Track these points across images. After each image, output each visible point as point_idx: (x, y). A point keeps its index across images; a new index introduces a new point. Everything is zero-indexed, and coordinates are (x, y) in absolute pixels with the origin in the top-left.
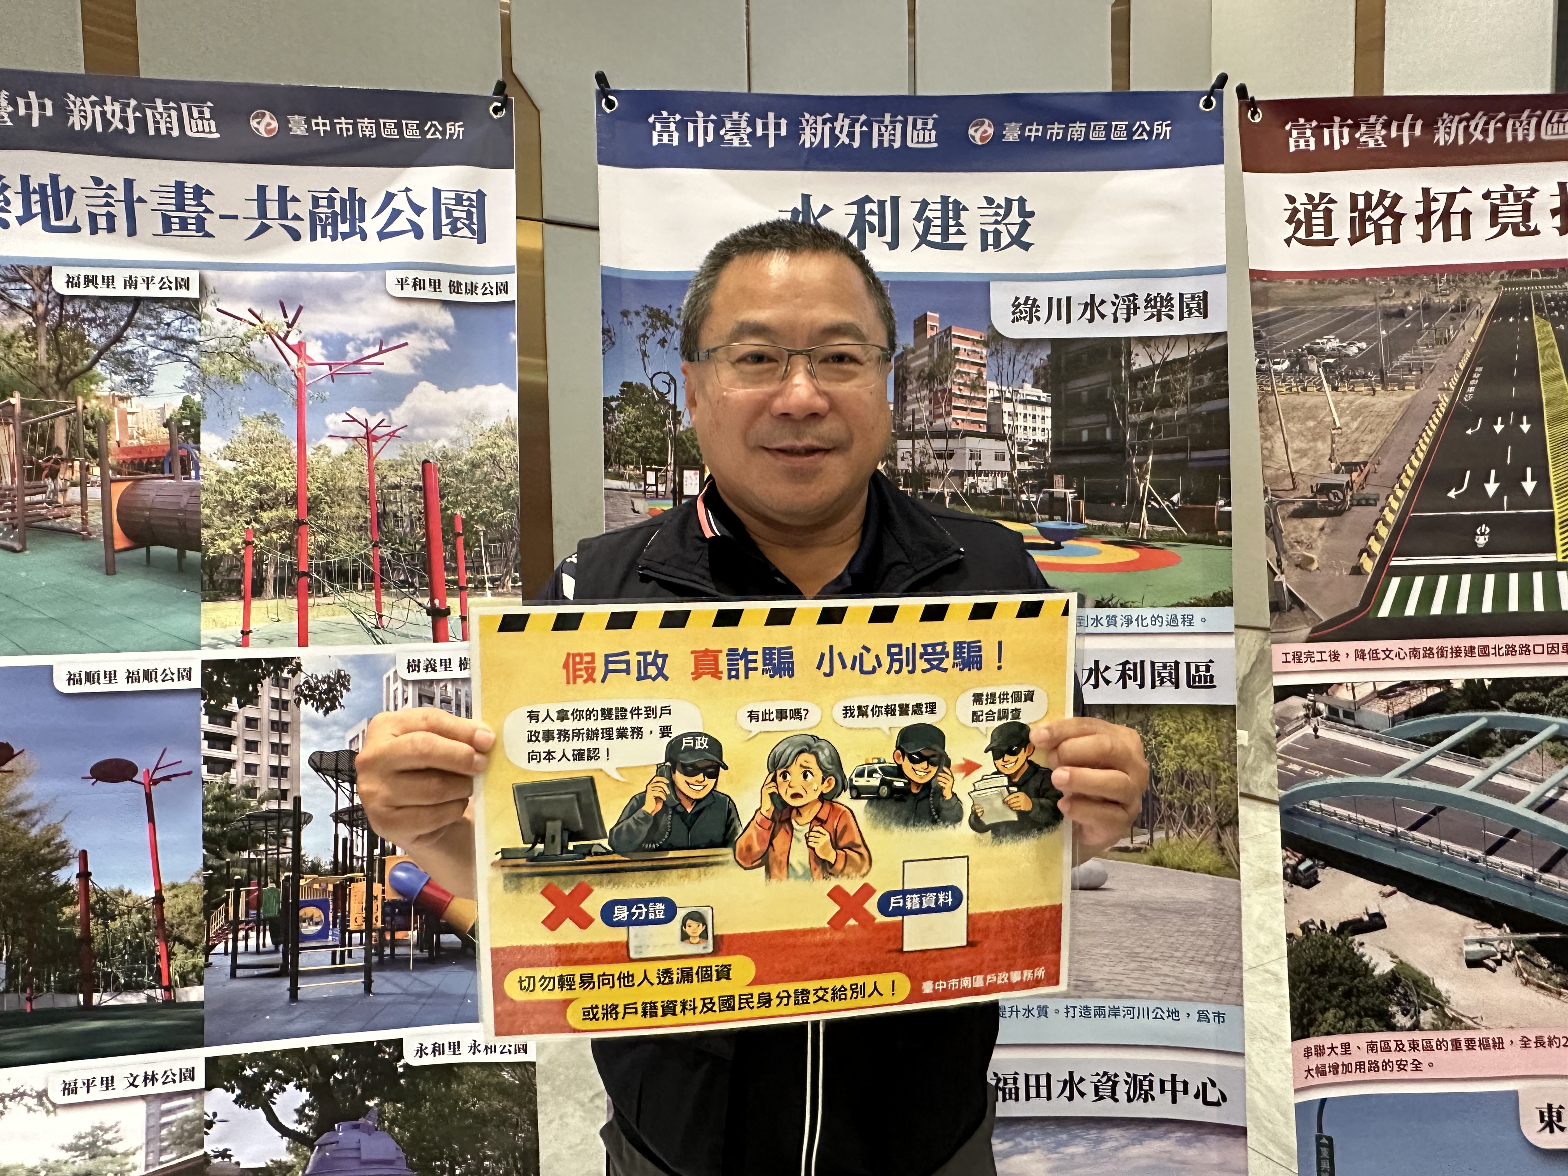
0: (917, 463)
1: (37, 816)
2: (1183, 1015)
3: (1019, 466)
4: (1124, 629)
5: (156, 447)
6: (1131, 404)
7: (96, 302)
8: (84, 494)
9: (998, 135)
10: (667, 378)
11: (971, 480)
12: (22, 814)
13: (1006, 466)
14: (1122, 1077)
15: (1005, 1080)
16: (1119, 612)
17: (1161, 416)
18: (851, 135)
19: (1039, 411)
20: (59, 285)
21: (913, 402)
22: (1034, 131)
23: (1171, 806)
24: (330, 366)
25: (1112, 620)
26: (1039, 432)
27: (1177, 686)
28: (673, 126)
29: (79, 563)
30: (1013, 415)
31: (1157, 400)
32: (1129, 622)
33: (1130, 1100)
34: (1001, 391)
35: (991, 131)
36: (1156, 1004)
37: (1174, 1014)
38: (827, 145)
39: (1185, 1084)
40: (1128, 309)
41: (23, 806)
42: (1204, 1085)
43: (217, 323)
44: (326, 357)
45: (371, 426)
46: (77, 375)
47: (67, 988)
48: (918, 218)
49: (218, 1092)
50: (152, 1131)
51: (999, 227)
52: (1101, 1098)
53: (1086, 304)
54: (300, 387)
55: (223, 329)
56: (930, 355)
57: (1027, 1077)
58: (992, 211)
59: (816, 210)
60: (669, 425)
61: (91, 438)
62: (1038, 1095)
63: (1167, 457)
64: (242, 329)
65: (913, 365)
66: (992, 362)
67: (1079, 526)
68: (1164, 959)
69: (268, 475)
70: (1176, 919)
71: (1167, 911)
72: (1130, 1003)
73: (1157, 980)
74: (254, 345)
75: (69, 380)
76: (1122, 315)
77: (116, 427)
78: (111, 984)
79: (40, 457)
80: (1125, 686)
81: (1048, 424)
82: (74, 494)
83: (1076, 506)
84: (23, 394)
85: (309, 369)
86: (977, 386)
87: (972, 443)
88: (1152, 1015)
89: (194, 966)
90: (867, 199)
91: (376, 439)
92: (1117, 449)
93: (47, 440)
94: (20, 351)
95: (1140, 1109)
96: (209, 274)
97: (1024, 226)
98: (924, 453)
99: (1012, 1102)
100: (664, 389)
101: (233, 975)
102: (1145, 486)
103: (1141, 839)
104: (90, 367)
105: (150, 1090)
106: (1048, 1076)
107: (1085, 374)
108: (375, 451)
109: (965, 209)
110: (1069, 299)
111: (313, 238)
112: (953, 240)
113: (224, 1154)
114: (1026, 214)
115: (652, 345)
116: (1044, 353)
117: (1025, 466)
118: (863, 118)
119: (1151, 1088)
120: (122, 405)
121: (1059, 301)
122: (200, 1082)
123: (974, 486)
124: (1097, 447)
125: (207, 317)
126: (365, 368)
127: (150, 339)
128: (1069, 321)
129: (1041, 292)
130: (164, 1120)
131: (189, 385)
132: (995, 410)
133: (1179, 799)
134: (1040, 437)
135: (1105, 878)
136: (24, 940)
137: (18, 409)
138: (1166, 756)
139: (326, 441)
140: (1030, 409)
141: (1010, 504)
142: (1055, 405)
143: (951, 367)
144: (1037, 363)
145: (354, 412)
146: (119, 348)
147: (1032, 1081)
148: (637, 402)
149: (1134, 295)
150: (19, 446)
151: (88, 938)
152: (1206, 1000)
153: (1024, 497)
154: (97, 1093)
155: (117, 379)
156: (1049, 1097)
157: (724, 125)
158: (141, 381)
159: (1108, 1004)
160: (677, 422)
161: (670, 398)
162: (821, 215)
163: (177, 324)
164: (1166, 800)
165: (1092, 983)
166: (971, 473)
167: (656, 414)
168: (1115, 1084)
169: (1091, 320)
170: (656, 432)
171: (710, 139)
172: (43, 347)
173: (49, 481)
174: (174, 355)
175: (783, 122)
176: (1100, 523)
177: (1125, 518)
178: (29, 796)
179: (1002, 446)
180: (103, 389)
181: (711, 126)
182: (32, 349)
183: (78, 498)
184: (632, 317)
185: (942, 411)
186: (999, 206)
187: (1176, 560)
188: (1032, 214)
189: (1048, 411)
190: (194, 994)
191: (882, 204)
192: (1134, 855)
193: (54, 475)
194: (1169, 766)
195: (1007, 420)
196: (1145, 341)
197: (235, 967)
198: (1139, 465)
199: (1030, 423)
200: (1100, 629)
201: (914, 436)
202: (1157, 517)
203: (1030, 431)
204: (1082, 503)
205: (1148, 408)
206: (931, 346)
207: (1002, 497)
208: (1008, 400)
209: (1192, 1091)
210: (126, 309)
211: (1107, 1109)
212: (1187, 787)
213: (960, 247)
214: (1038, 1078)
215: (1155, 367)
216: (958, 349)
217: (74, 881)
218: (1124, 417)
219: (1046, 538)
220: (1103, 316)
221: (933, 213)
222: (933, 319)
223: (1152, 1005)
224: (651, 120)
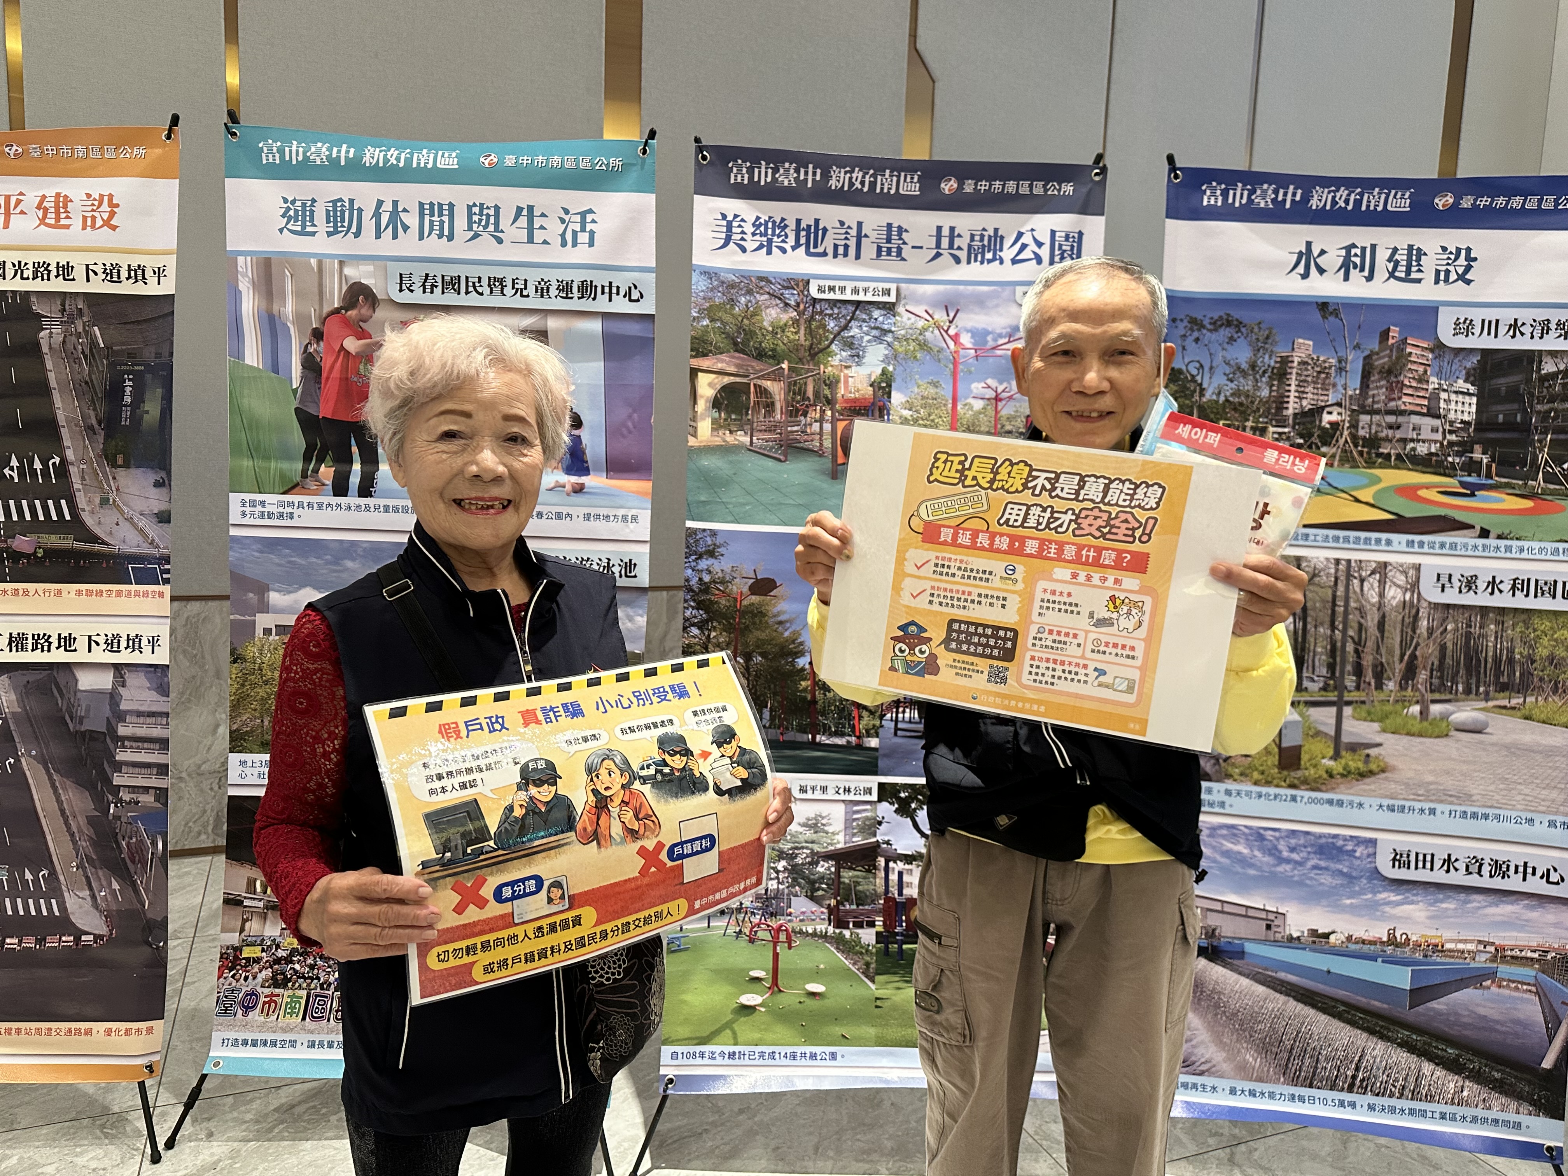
0: (1373, 431)
1: (788, 625)
2: (1537, 823)
3: (1448, 437)
4: (1518, 556)
5: (865, 399)
6: (1538, 398)
7: (834, 303)
8: (821, 427)
9: (1456, 203)
10: (1198, 365)
11: (1412, 445)
12: (781, 623)
13: (1439, 436)
14: (1487, 861)
15: (1401, 855)
16: (1515, 543)
17: (1561, 407)
18: (1347, 202)
19: (1467, 399)
20: (814, 292)
21: (1373, 389)
22: (1484, 202)
23: (1541, 679)
24: (976, 350)
25: (1508, 549)
26: (1466, 414)
27: (1554, 597)
28: (1218, 192)
29: (816, 471)
30: (1448, 401)
31: (1558, 395)
32: (1522, 550)
33: (1491, 876)
34: (1440, 384)
35: (1451, 201)
36: (1519, 814)
37: (1531, 821)
38: (1328, 207)
39: (1534, 869)
40: (1543, 329)
41: (782, 618)
42: (1548, 870)
43: (905, 319)
44: (974, 344)
45: (999, 391)
46: (821, 351)
47: (802, 730)
48: (1389, 260)
49: (885, 805)
50: (848, 822)
51: (1449, 267)
52: (1471, 873)
53: (1511, 325)
54: (955, 363)
55: (909, 323)
56: (1390, 357)
57: (1417, 854)
58: (1446, 257)
59: (1316, 252)
60: (1196, 397)
61: (827, 392)
62: (1424, 867)
63: (1562, 437)
64: (921, 324)
65: (1376, 363)
66: (1437, 363)
67: (1490, 482)
68: (1525, 783)
69: (933, 421)
70: (1538, 757)
71: (1533, 751)
72: (1497, 812)
73: (1519, 798)
74: (928, 334)
75: (816, 354)
76: (1537, 334)
77: (842, 385)
78: (826, 731)
79: (798, 402)
80: (1514, 595)
81: (1474, 409)
82: (816, 427)
83: (1489, 467)
84: (789, 362)
85: (962, 352)
86: (1423, 379)
87: (1415, 419)
88: (1513, 821)
89: (874, 726)
90: (1354, 246)
91: (1001, 400)
92: (1525, 428)
93: (802, 393)
94: (789, 334)
95: (1498, 883)
96: (903, 286)
97: (1468, 268)
98: (1378, 425)
99: (1405, 870)
100: (1195, 372)
101: (896, 734)
102: (1543, 456)
103: (1516, 701)
104: (829, 346)
105: (847, 797)
106: (1433, 855)
107: (1504, 376)
108: (999, 408)
109: (1425, 254)
110: (1497, 321)
111: (969, 262)
112: (1414, 276)
113: (888, 843)
114: (1470, 259)
115: (1189, 342)
116: (1475, 359)
117: (1453, 437)
118: (1359, 190)
119: (1508, 870)
120: (846, 371)
121: (1490, 322)
122: (874, 797)
123: (1414, 449)
124: (1509, 426)
125: (899, 315)
126: (998, 352)
127: (865, 329)
128: (1496, 336)
129: (1477, 315)
130: (855, 816)
131: (886, 360)
132: (1434, 397)
133: (1548, 675)
134: (1466, 418)
135: (1486, 725)
136: (779, 698)
137: (786, 372)
138: (1541, 644)
139: (970, 401)
140: (1460, 398)
141: (1440, 464)
142: (1480, 396)
143: (1405, 365)
144: (1469, 365)
145: (990, 381)
146: (846, 334)
147: (1421, 857)
148: (1177, 381)
149: (1548, 320)
150: (787, 394)
151: (814, 701)
152: (1556, 813)
153: (1450, 459)
154: (818, 795)
155: (844, 354)
156: (1432, 869)
157: (1255, 192)
158: (858, 356)
159: (1481, 811)
160: (1202, 395)
161: (1199, 378)
162: (1319, 255)
163: (881, 319)
164: (1538, 675)
165: (1471, 796)
166: (1412, 440)
167: (1188, 389)
168: (1481, 865)
169: (1513, 337)
170: (1187, 402)
171: (1244, 201)
172: (802, 332)
173: (802, 418)
174: (878, 339)
175: (1299, 192)
176: (1506, 480)
177: (1526, 478)
178: (784, 612)
179: (1437, 422)
180: (835, 361)
181: (1246, 193)
182: (796, 333)
183: (818, 430)
184: (1178, 322)
185: (1396, 396)
186: (1451, 253)
187: (1563, 509)
188: (1475, 259)
189: (1474, 400)
190: (873, 742)
191: (1363, 249)
192: (1510, 711)
193: (805, 415)
194: (1543, 652)
195: (1442, 405)
196: (1554, 354)
197: (896, 729)
198: (1540, 441)
199: (1460, 407)
200: (1499, 554)
201: (1372, 412)
202: (1550, 478)
203: (1459, 413)
204: (1494, 465)
205: (1551, 401)
206: (1391, 351)
207: (1434, 458)
208: (1444, 390)
209: (1539, 873)
210: (851, 308)
211: (1474, 880)
212: (1555, 667)
213: (1419, 281)
214: (1425, 855)
215: (1559, 372)
216: (1410, 353)
217: (807, 666)
218: (1531, 407)
219: (1464, 488)
220: (1522, 334)
221: (1401, 257)
222: (1394, 331)
223: (1514, 814)
224: (1204, 188)
